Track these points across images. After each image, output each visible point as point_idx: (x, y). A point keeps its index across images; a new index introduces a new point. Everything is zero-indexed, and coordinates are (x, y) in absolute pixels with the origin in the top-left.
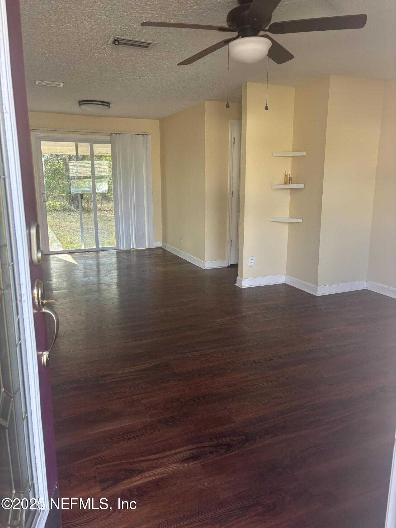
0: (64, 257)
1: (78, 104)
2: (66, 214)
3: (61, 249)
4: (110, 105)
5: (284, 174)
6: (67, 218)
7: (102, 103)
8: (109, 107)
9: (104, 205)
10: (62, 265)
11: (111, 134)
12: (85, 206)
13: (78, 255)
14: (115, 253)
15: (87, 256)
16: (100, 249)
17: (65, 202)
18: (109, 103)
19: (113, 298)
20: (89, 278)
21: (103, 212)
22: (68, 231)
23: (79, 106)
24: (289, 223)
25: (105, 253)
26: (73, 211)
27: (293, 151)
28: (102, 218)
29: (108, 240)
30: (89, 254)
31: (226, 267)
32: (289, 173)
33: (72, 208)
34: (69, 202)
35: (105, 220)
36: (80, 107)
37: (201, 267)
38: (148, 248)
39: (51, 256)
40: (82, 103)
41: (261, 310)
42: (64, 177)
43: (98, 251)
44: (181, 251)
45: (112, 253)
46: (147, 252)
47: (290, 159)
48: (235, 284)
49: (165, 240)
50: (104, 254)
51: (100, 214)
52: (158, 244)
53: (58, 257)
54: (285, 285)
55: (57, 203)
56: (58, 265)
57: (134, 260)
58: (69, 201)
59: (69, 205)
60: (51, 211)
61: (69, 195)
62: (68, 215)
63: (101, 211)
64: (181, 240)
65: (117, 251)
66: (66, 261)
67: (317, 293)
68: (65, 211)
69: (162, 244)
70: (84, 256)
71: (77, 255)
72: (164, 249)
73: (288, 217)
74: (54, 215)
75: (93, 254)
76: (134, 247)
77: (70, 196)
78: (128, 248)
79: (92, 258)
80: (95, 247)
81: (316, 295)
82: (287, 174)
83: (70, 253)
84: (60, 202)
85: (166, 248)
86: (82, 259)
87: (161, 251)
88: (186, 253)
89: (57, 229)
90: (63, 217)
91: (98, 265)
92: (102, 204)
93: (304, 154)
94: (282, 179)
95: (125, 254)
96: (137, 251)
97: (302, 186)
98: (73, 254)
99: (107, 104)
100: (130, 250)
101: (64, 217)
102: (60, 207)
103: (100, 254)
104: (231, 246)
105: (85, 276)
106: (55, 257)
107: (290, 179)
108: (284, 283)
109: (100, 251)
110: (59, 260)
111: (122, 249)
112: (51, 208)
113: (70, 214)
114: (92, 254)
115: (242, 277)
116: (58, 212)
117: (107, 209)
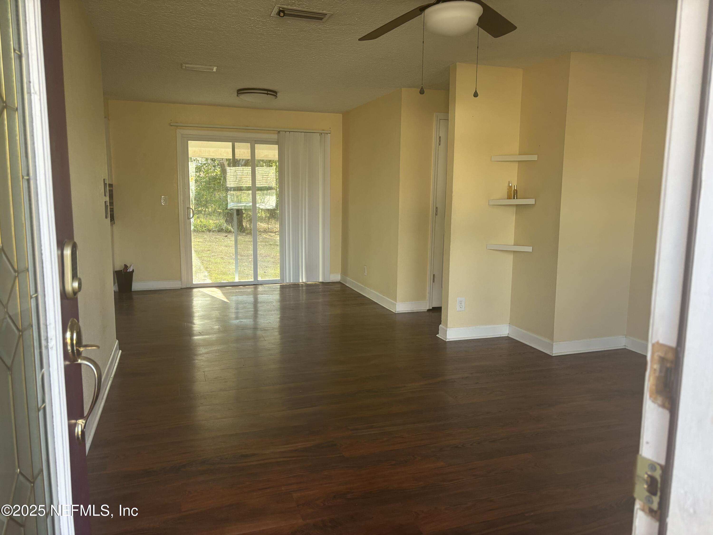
0: (212, 291)
1: (236, 93)
2: (221, 236)
3: (208, 281)
4: (277, 94)
5: (507, 185)
6: (223, 241)
7: (266, 92)
8: (276, 96)
9: (271, 225)
10: (208, 302)
11: (279, 132)
12: (247, 226)
13: (231, 289)
14: (278, 288)
15: (242, 291)
16: (260, 282)
17: (222, 221)
18: (276, 92)
19: (269, 349)
20: (241, 320)
21: (270, 233)
22: (222, 258)
23: (237, 96)
24: (514, 252)
25: (266, 287)
26: (230, 232)
27: (519, 154)
28: (268, 242)
29: (273, 271)
30: (244, 289)
31: (426, 311)
32: (514, 183)
33: (230, 228)
34: (226, 221)
35: (271, 245)
36: (239, 97)
37: (392, 310)
38: (322, 283)
39: (195, 290)
40: (241, 91)
41: (471, 374)
42: (222, 187)
43: (256, 285)
44: (365, 287)
45: (274, 288)
46: (320, 287)
47: (516, 165)
48: (437, 335)
49: (344, 272)
50: (263, 290)
51: (266, 236)
52: (336, 277)
53: (203, 291)
54: (508, 339)
55: (211, 221)
56: (201, 302)
57: (303, 297)
58: (227, 219)
59: (225, 225)
60: (203, 232)
61: (226, 211)
62: (225, 237)
63: (267, 232)
64: (365, 273)
65: (280, 285)
66: (213, 297)
67: (552, 351)
68: (220, 232)
69: (341, 276)
70: (237, 291)
71: (229, 289)
72: (344, 284)
73: (513, 244)
74: (205, 236)
75: (250, 289)
76: (304, 281)
77: (228, 212)
78: (296, 282)
79: (248, 294)
80: (253, 280)
81: (551, 354)
82: (511, 184)
83: (220, 286)
84: (215, 220)
85: (346, 282)
86: (234, 294)
87: (339, 286)
88: (372, 290)
89: (208, 255)
90: (217, 240)
91: (256, 303)
92: (268, 224)
93: (534, 158)
94: (504, 192)
95: (292, 289)
96: (307, 285)
97: (531, 201)
98: (223, 289)
99: (274, 93)
100: (299, 284)
101: (219, 240)
102: (215, 226)
103: (258, 289)
104: (433, 282)
105: (237, 318)
106: (199, 292)
107: (516, 192)
108: (507, 336)
109: (259, 285)
110: (204, 296)
111: (287, 283)
112: (202, 228)
113: (226, 236)
114: (248, 288)
115: (447, 325)
116: (211, 233)
117: (275, 231)
